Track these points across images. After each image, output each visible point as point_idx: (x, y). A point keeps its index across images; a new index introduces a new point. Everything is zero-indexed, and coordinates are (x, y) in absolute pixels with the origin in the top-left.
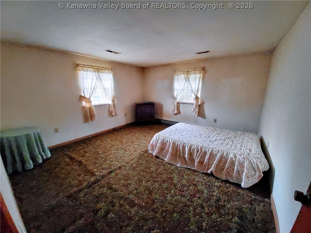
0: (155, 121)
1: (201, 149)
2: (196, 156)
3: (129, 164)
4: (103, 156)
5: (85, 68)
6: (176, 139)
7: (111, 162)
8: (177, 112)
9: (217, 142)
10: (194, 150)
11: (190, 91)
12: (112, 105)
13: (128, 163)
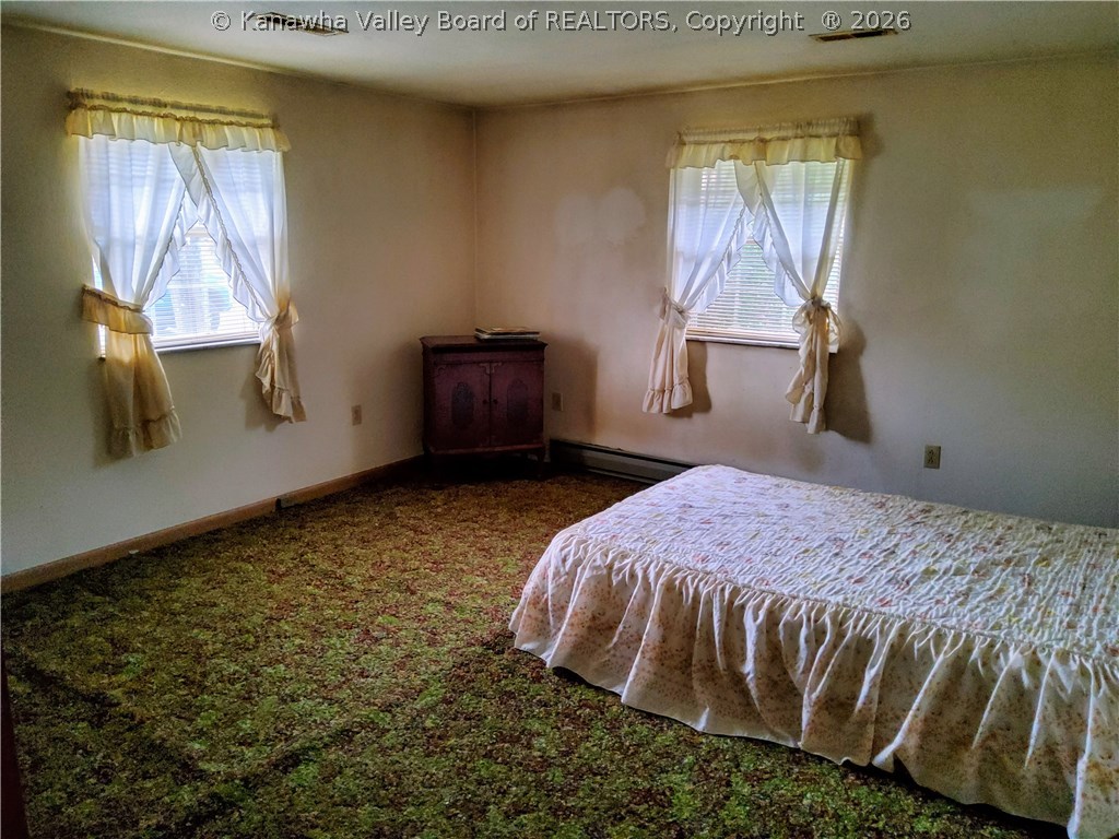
0: (547, 459)
1: (839, 624)
2: (807, 670)
3: (400, 717)
4: (233, 667)
5: (115, 117)
6: (682, 562)
7: (283, 701)
8: (689, 398)
9: (934, 583)
10: (793, 629)
11: (774, 266)
12: (275, 347)
13: (388, 708)
